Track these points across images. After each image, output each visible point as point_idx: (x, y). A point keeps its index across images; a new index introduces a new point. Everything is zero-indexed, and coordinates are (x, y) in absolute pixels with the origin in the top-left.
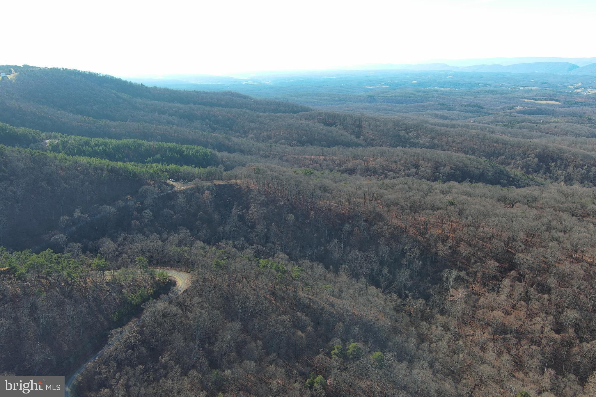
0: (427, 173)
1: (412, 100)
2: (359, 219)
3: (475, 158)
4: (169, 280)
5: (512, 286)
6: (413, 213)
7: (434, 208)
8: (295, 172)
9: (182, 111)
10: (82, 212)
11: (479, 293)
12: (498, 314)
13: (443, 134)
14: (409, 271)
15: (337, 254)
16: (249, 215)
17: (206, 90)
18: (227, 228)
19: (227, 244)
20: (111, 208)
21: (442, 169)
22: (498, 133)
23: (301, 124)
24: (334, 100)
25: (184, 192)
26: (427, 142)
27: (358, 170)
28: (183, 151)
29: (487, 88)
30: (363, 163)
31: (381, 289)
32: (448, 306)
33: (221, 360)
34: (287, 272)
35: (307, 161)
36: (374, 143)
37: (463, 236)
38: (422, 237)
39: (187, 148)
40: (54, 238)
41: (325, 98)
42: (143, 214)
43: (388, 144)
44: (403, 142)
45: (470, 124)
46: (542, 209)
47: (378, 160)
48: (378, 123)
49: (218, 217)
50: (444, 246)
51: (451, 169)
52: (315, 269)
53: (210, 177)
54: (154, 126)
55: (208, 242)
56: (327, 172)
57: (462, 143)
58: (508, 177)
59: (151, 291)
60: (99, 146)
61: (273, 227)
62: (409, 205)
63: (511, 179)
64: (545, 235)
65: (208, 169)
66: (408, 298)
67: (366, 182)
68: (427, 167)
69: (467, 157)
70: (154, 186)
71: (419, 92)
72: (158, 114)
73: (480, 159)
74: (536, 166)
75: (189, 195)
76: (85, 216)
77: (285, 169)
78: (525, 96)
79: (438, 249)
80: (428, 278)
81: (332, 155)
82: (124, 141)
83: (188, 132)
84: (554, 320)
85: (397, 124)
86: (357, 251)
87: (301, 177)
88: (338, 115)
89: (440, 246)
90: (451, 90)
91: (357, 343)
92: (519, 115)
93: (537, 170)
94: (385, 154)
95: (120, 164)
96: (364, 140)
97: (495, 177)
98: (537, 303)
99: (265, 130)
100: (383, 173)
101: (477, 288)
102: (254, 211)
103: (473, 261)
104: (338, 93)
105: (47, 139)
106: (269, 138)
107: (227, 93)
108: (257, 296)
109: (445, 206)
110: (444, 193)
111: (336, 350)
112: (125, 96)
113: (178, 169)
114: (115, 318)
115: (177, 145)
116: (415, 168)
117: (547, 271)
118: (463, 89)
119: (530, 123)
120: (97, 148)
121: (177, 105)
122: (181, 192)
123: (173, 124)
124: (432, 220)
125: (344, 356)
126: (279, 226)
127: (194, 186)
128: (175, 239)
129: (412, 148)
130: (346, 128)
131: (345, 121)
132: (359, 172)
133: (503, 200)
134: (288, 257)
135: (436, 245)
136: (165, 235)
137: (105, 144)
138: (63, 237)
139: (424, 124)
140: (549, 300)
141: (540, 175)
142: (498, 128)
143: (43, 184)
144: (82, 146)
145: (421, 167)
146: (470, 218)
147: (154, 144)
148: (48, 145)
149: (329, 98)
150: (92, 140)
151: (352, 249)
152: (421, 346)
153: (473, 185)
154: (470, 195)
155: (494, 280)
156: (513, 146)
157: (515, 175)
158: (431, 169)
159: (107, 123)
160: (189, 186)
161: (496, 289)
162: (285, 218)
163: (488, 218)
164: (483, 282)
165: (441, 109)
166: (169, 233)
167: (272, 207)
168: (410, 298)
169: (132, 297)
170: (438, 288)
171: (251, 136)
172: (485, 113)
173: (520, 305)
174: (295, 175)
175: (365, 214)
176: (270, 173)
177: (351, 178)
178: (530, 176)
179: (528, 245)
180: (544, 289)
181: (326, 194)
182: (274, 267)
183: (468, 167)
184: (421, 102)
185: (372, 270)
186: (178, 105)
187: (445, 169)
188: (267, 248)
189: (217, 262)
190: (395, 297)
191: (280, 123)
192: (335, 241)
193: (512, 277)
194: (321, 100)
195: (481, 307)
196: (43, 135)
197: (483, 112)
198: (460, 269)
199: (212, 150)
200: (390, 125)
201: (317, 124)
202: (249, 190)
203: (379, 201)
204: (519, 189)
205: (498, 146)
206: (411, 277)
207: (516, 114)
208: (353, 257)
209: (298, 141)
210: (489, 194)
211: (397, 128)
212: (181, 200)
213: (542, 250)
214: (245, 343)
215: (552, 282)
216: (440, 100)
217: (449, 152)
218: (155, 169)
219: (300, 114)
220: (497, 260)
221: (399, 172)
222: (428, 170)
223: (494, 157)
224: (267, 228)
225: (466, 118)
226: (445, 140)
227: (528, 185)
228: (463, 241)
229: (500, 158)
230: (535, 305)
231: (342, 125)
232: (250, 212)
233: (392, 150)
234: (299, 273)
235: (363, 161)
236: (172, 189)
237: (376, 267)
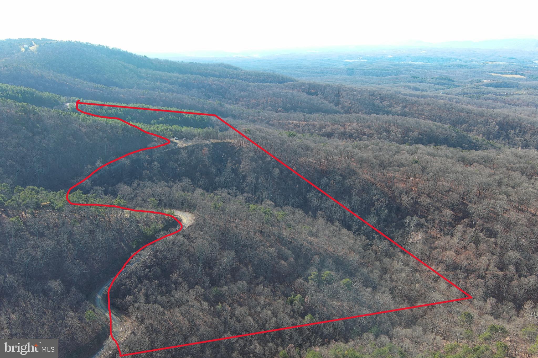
0: (396, 137)
1: (388, 73)
2: (335, 174)
3: (441, 125)
4: (176, 218)
5: (464, 231)
6: (382, 169)
7: (400, 165)
8: (280, 134)
9: (180, 80)
10: (102, 162)
11: (436, 237)
12: (451, 254)
13: (413, 104)
14: (377, 218)
15: (316, 202)
16: (240, 169)
17: (201, 62)
18: (222, 179)
19: (222, 191)
20: (126, 159)
21: (411, 134)
22: (464, 104)
23: (286, 93)
24: (316, 73)
25: (186, 148)
26: (399, 111)
28: (183, 115)
29: (458, 63)
30: (341, 128)
31: (352, 232)
32: (408, 247)
33: (219, 280)
34: (273, 215)
35: (291, 126)
36: (351, 111)
37: (425, 189)
38: (389, 190)
40: (82, 183)
41: (308, 70)
42: (152, 165)
43: (364, 111)
44: (377, 110)
45: (439, 95)
46: (496, 168)
47: (354, 125)
48: (355, 93)
49: (214, 170)
50: (408, 197)
51: (419, 134)
52: (296, 214)
53: (207, 136)
54: (157, 92)
55: (207, 190)
56: (308, 135)
57: (430, 112)
58: (470, 142)
59: (162, 226)
60: (111, 109)
61: (261, 179)
62: (379, 162)
63: (472, 144)
64: (496, 190)
65: (206, 129)
66: (375, 239)
67: (343, 143)
68: (397, 132)
69: (433, 124)
71: (395, 65)
72: (160, 83)
73: (445, 126)
74: (496, 133)
75: (191, 151)
76: (105, 166)
77: (271, 131)
78: (493, 70)
79: (402, 200)
80: (393, 224)
81: (314, 120)
82: (132, 105)
83: (186, 98)
84: (498, 259)
85: (372, 94)
86: (332, 200)
87: (285, 138)
88: (319, 85)
89: (404, 197)
90: (424, 64)
91: (331, 272)
92: (485, 87)
93: (497, 137)
94: (360, 120)
96: (342, 108)
97: (458, 142)
98: (485, 245)
99: (254, 98)
100: (358, 137)
101: (434, 233)
102: (245, 166)
103: (431, 210)
104: (319, 66)
105: (67, 103)
106: (257, 105)
107: (219, 65)
108: (248, 233)
109: (410, 164)
110: (411, 153)
111: (313, 276)
112: (131, 66)
113: (180, 129)
114: (134, 246)
115: (178, 110)
116: (386, 133)
117: (495, 219)
118: (435, 64)
119: (495, 95)
120: (110, 111)
121: (176, 75)
122: (183, 148)
123: (173, 92)
124: (398, 175)
125: (319, 282)
126: (266, 179)
127: (194, 143)
128: (179, 186)
129: (385, 115)
130: (326, 97)
131: (326, 91)
132: (337, 135)
133: (463, 160)
134: (274, 204)
135: (400, 196)
136: (171, 183)
138: (88, 182)
139: (396, 94)
140: (495, 242)
141: (499, 141)
142: (465, 99)
143: (70, 138)
144: (98, 109)
145: (392, 132)
146: (431, 174)
147: (157, 108)
148: (69, 107)
149: (312, 70)
151: (329, 198)
152: (384, 277)
153: (437, 147)
154: (433, 155)
155: (449, 227)
156: (476, 115)
157: (476, 141)
158: (401, 134)
159: (116, 90)
160: (190, 144)
161: (450, 233)
162: (271, 172)
163: (447, 175)
164: (440, 228)
165: (413, 82)
166: (174, 181)
167: (260, 162)
168: (376, 239)
169: (147, 230)
170: (401, 232)
171: (241, 103)
172: (454, 85)
173: (470, 246)
174: (280, 135)
175: (340, 169)
176: (258, 133)
177: (329, 141)
178: (491, 142)
179: (480, 197)
180: (491, 234)
181: (306, 152)
182: (262, 210)
183: (434, 132)
184: (396, 75)
185: (345, 216)
187: (413, 133)
188: (256, 196)
189: (215, 204)
190: (364, 238)
191: (267, 92)
192: (314, 191)
193: (465, 223)
194: (304, 72)
195: (436, 248)
196: (63, 99)
197: (452, 85)
198: (421, 217)
200: (366, 95)
201: (300, 93)
202: (241, 148)
203: (353, 159)
204: (477, 152)
205: (463, 115)
206: (378, 223)
207: (482, 87)
208: (329, 205)
209: (283, 108)
210: (450, 154)
211: (372, 98)
212: (183, 155)
213: (492, 202)
214: (238, 269)
215: (498, 228)
216: (414, 73)
217: (418, 119)
218: (161, 128)
219: (286, 84)
220: (453, 210)
221: (372, 136)
222: (398, 135)
223: (458, 125)
224: (256, 180)
225: (436, 90)
226: (415, 108)
227: (487, 149)
228: (424, 193)
229: (464, 126)
230: (483, 247)
231: (322, 94)
232: (242, 166)
233: (367, 117)
234: (283, 216)
235: (341, 126)
236: (176, 146)
237: (348, 213)
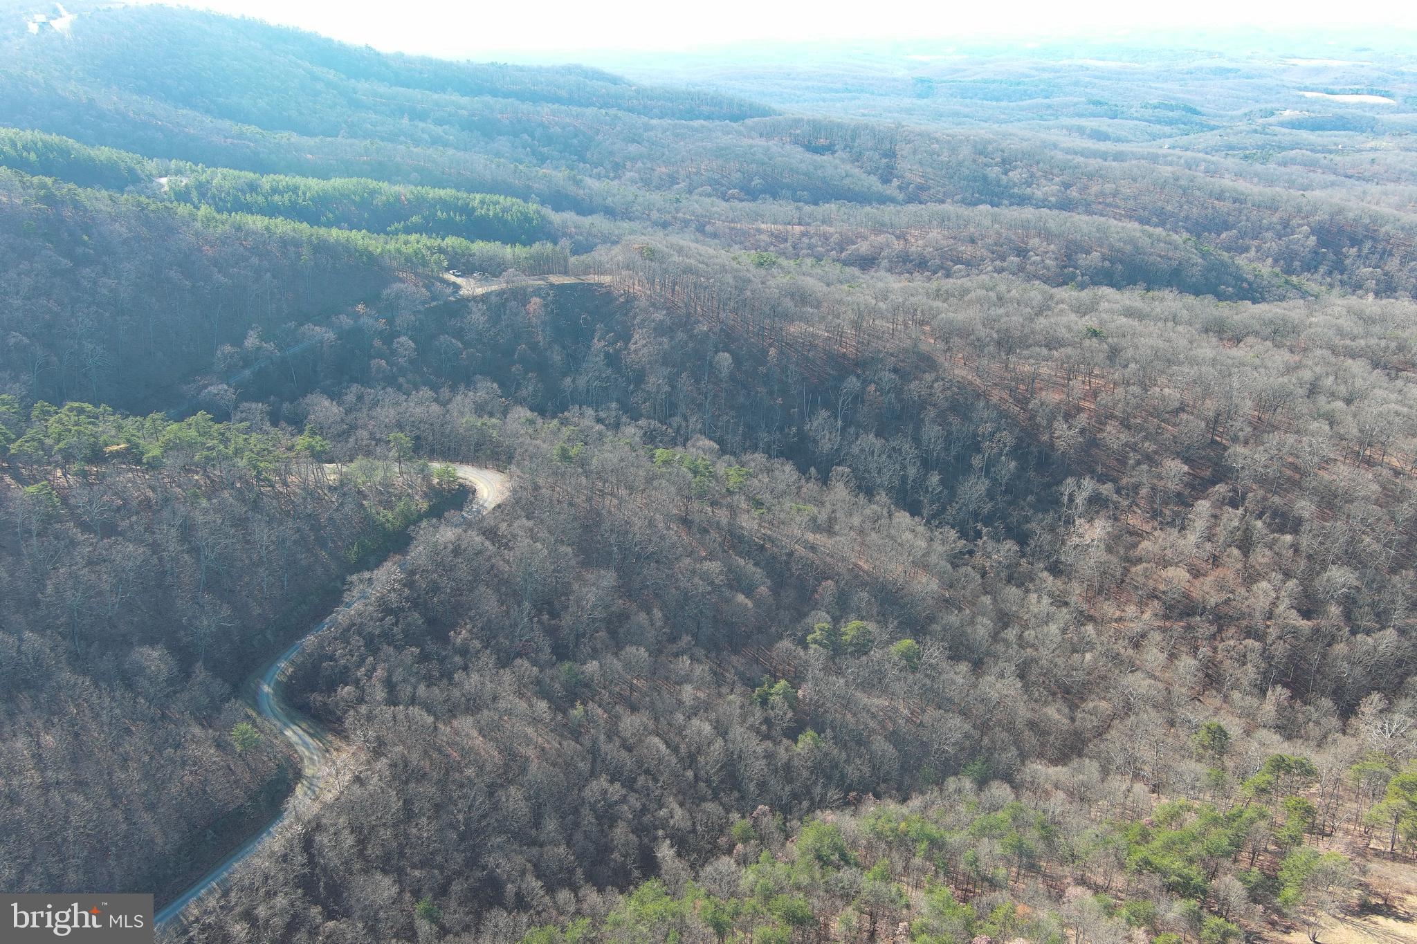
0: (1044, 267)
1: (1025, 91)
2: (880, 366)
3: (1164, 234)
4: (461, 485)
5: (1215, 517)
6: (1003, 354)
7: (1052, 343)
8: (734, 259)
9: (464, 112)
10: (262, 338)
11: (1140, 532)
12: (1178, 575)
13: (1090, 177)
14: (987, 482)
15: (827, 443)
16: (629, 354)
18: (582, 382)
19: (582, 415)
20: (324, 329)
21: (1082, 259)
22: (1227, 176)
23: (751, 147)
24: (831, 90)
25: (484, 298)
26: (1053, 195)
27: (884, 258)
28: (473, 207)
29: (1213, 63)
30: (896, 242)
31: (923, 519)
32: (1068, 557)
33: (577, 645)
34: (715, 477)
35: (762, 237)
36: (924, 196)
37: (1115, 405)
38: (1021, 408)
39: (482, 202)
40: (209, 392)
41: (810, 84)
42: (395, 346)
43: (958, 197)
44: (993, 193)
45: (1161, 152)
46: (1305, 350)
47: (931, 235)
48: (936, 146)
49: (560, 358)
50: (1069, 428)
51: (1104, 259)
52: (777, 473)
53: (539, 267)
54: (402, 147)
55: (541, 411)
56: (809, 261)
57: (1135, 198)
58: (1240, 279)
59: (425, 506)
60: (281, 193)
61: (685, 382)
62: (995, 336)
63: (1245, 285)
64: (1303, 406)
65: (537, 247)
66: (981, 538)
67: (901, 285)
68: (1047, 252)
69: (1143, 232)
70: (416, 285)
71: (1044, 70)
72: (410, 120)
73: (1175, 237)
74: (1309, 256)
75: (497, 306)
76: (270, 346)
77: (711, 251)
78: (1308, 82)
79: (1056, 435)
80: (1029, 498)
81: (823, 222)
82: (337, 183)
83: (480, 163)
84: (1301, 588)
85: (981, 150)
86: (871, 436)
87: (748, 271)
88: (840, 126)
89: (1061, 427)
90: (1122, 67)
91: (865, 623)
92: (1286, 131)
93: (1311, 266)
94: (949, 220)
95: (335, 234)
96: (900, 187)
97: (1206, 279)
98: (1268, 553)
99: (664, 162)
100: (941, 267)
101: (1135, 520)
102: (641, 346)
103: (1131, 462)
104: (840, 72)
105: (161, 177)
106: (673, 180)
108: (651, 523)
109: (1077, 339)
110: (1081, 310)
111: (818, 632)
112: (331, 75)
113: (468, 248)
114: (353, 558)
115: (460, 194)
116: (1018, 256)
117: (1297, 484)
118: (1152, 66)
119: (1312, 151)
120: (276, 198)
121: (453, 98)
122: (475, 299)
123: (446, 145)
124: (1045, 370)
125: (835, 649)
126: (698, 381)
127: (504, 286)
128: (468, 400)
129: (1015, 207)
130: (857, 159)
131: (857, 141)
132: (885, 263)
133: (1218, 329)
134: (718, 447)
135: (1050, 425)
136: (445, 392)
137: (295, 189)
138: (226, 391)
139: (1047, 151)
140: (1296, 548)
141: (1317, 276)
142: (1231, 163)
143: (172, 274)
144: (244, 193)
145: (1031, 253)
146: (1133, 365)
147: (404, 191)
148: (166, 189)
149: (820, 84)
150: (264, 179)
151: (861, 432)
152: (1002, 635)
153: (1151, 294)
154: (1140, 316)
155: (1176, 504)
156: (1259, 206)
157: (1256, 276)
158: (1056, 259)
159: (293, 140)
160: (494, 288)
161: (1178, 522)
162: (711, 362)
163: (1174, 368)
164: (1153, 508)
165: (1094, 115)
166: (454, 389)
167: (681, 335)
168: (985, 538)
169: (386, 516)
170: (1049, 518)
171: (629, 175)
172: (1201, 124)
173: (1228, 556)
174: (734, 264)
175: (892, 355)
176: (676, 258)
177: (864, 278)
178: (1294, 279)
179: (1260, 428)
180: (1285, 522)
181: (804, 309)
182: (687, 463)
183: (1145, 254)
184: (1047, 97)
185: (904, 479)
186: (456, 97)
187: (1089, 257)
188: (670, 426)
189: (564, 450)
190: (953, 534)
191: (698, 144)
192: (824, 414)
193: (1216, 496)
194: (799, 89)
195: (1140, 560)
196: (151, 165)
197: (1196, 124)
198: (1102, 479)
199: (540, 208)
200: (965, 152)
201: (788, 147)
202: (630, 299)
203: (928, 328)
204: (1257, 306)
205: (1224, 206)
206: (991, 495)
207: (1277, 129)
208: (862, 450)
209: (742, 189)
210: (1184, 314)
211: (981, 159)
212: (477, 316)
213: (1291, 439)
214: (624, 616)
215: (1305, 507)
216: (1093, 92)
217: (1103, 219)
218: (416, 246)
219: (749, 122)
220: (1187, 461)
221: (979, 265)
222: (1047, 261)
223: (1210, 234)
224: (670, 385)
225: (1154, 137)
226: (1094, 189)
227: (1282, 298)
228: (1112, 416)
229: (1224, 235)
230: (1261, 556)
231: (848, 149)
232: (633, 347)
233: (966, 212)
234: (741, 479)
235: (896, 237)
236: (457, 292)
237: (912, 471)
